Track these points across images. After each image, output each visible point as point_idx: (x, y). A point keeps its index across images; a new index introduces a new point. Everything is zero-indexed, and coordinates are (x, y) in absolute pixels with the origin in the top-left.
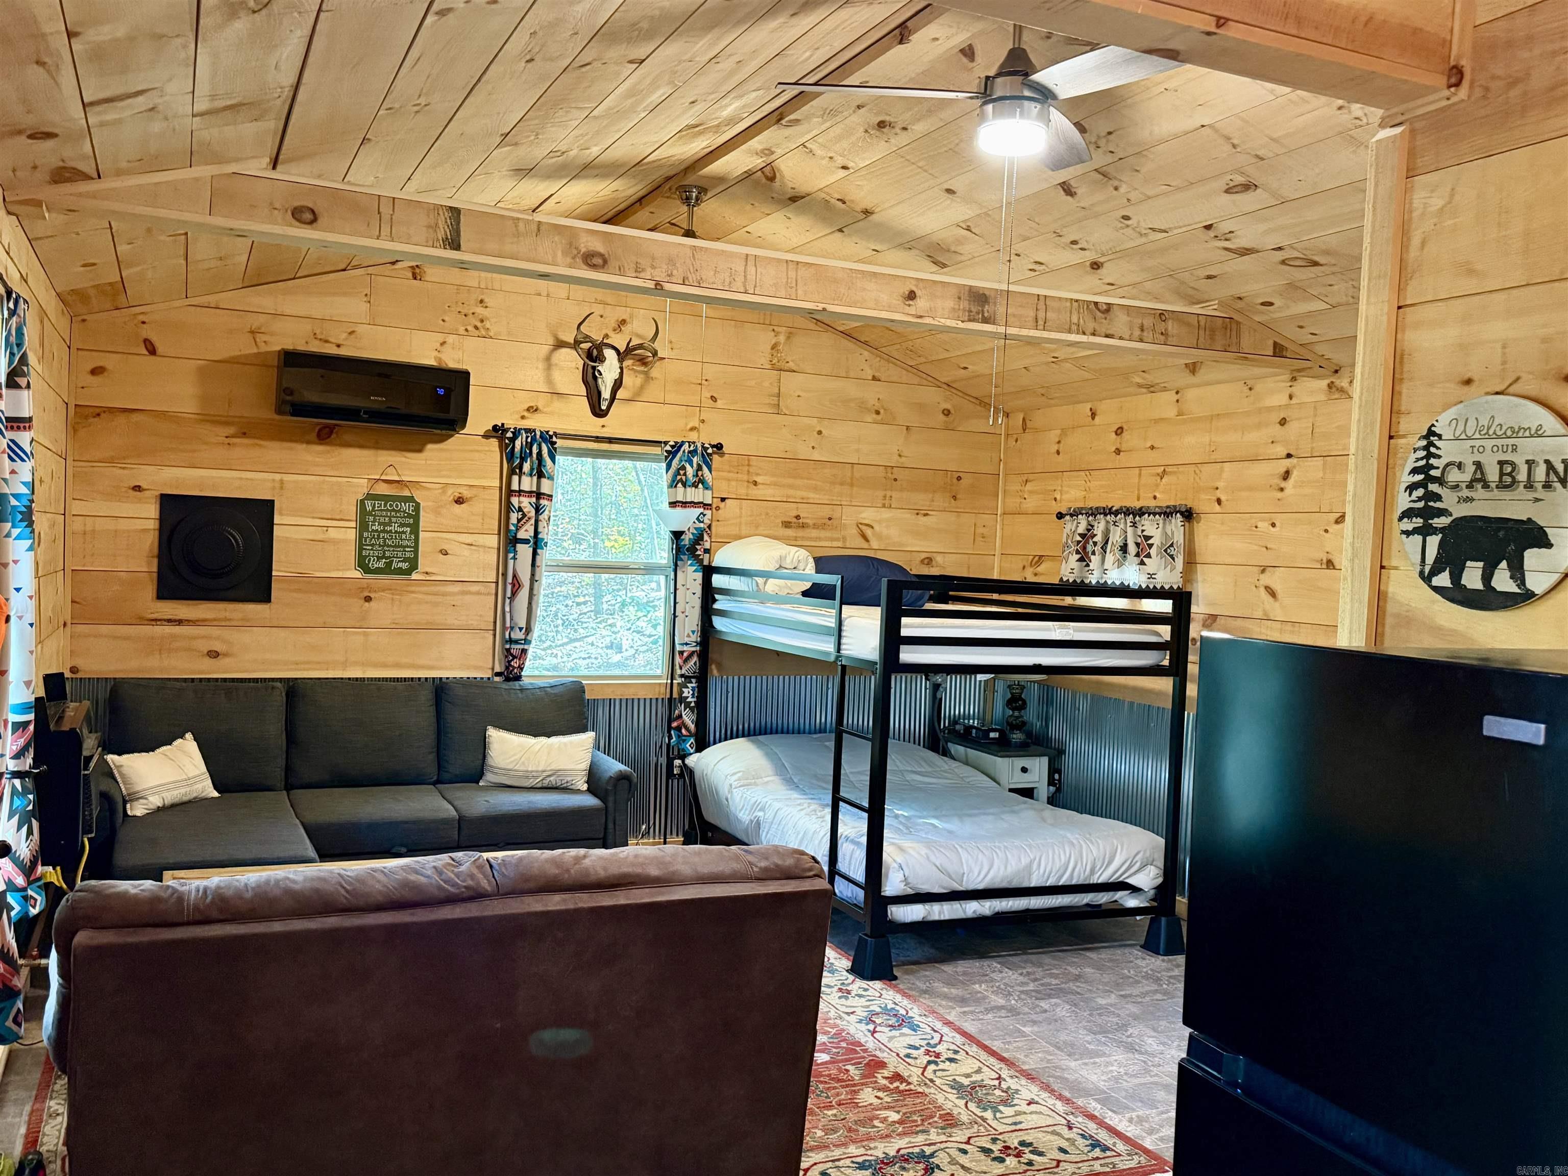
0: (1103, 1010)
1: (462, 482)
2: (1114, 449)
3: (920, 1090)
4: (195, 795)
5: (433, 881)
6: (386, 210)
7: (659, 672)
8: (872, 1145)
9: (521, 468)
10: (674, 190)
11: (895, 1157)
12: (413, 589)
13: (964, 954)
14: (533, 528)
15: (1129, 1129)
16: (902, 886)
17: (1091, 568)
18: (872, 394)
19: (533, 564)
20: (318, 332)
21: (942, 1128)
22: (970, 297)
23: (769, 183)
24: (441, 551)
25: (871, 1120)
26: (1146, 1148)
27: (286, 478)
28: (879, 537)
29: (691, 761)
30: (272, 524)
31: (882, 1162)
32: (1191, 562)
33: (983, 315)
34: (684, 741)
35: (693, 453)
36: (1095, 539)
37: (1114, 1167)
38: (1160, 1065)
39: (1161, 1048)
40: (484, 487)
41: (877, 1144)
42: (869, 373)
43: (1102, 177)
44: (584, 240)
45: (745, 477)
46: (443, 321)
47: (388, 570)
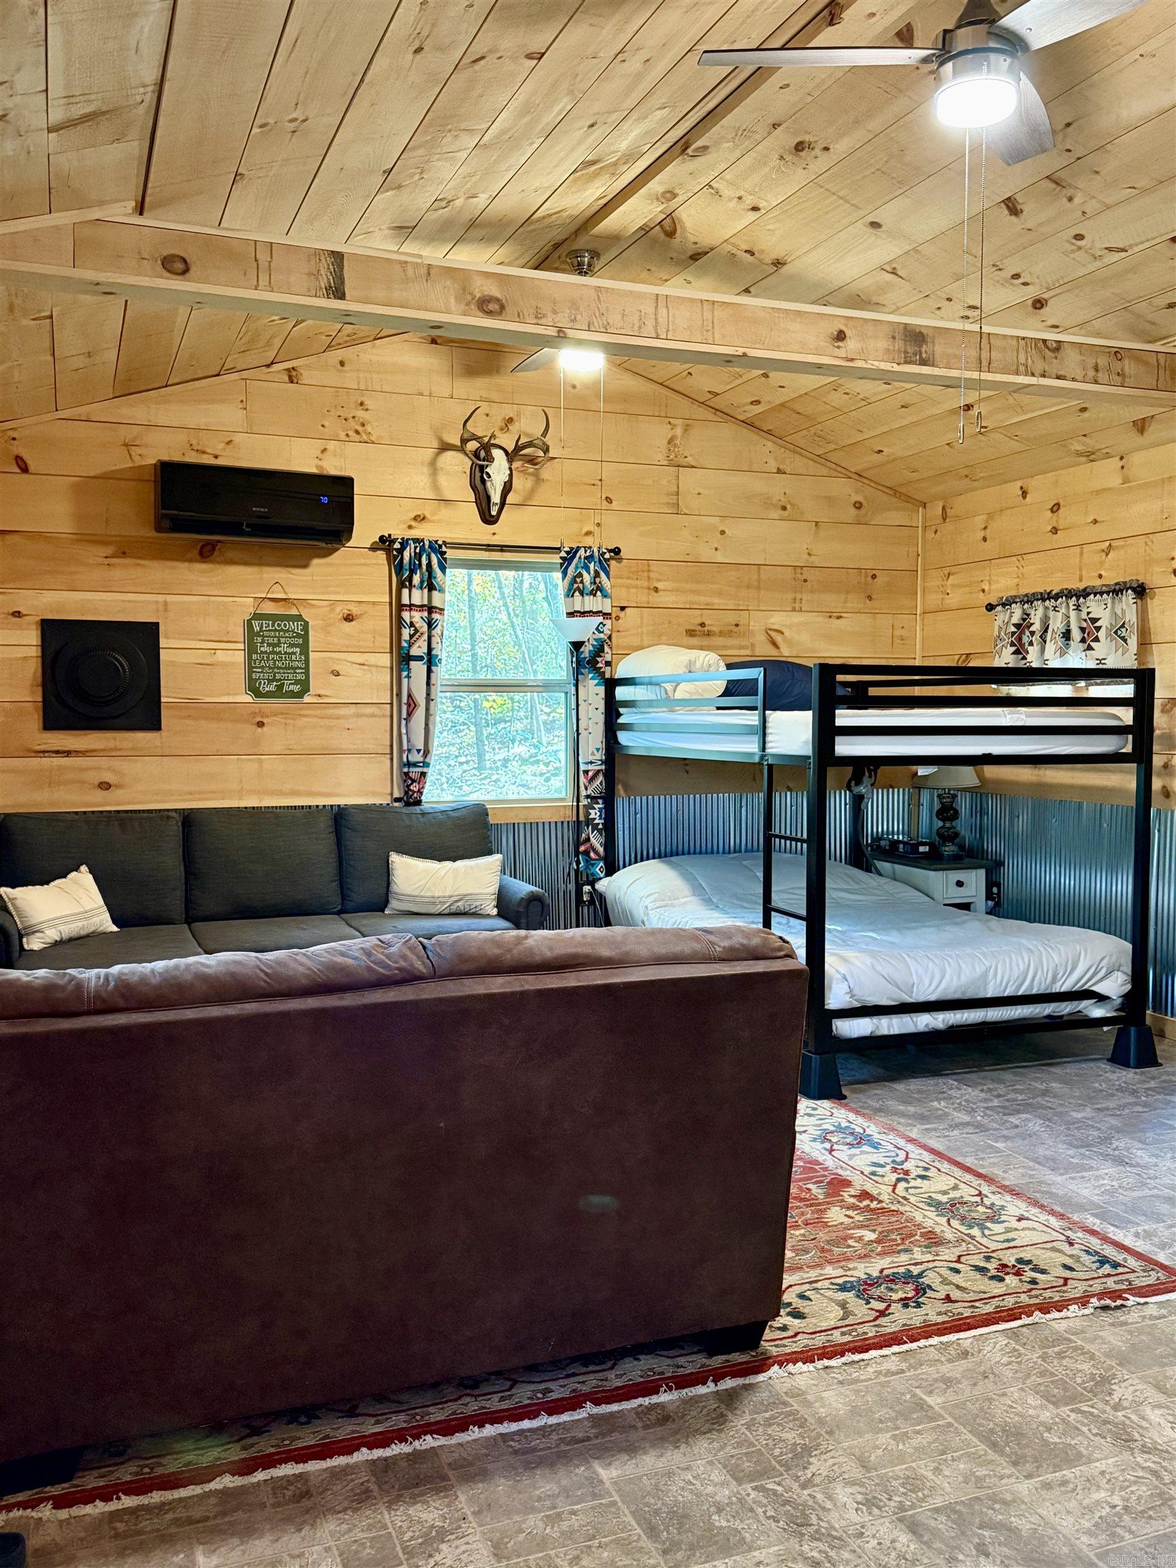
0: (1082, 1124)
1: (350, 598)
2: (1049, 528)
3: (893, 1208)
4: (92, 929)
5: (363, 963)
6: (263, 257)
7: (563, 795)
8: (851, 1266)
9: (411, 581)
10: (563, 258)
11: (879, 1278)
12: (306, 712)
13: (915, 1072)
14: (426, 644)
15: (1137, 1244)
16: (847, 998)
17: (1029, 660)
18: (778, 488)
19: (428, 684)
20: (194, 442)
21: (926, 1247)
22: (906, 336)
23: (668, 239)
24: (332, 672)
25: (845, 1239)
26: (1162, 1264)
27: (169, 598)
28: (789, 643)
29: (601, 886)
30: (158, 648)
31: (866, 1283)
32: (1145, 643)
33: (920, 356)
34: (593, 865)
35: (590, 558)
36: (1032, 629)
37: (1130, 1284)
38: (1156, 1178)
39: (1154, 1160)
40: (374, 603)
41: (856, 1264)
42: (773, 466)
43: (1054, 186)
44: (479, 283)
45: (645, 584)
46: (323, 426)
47: (279, 693)
